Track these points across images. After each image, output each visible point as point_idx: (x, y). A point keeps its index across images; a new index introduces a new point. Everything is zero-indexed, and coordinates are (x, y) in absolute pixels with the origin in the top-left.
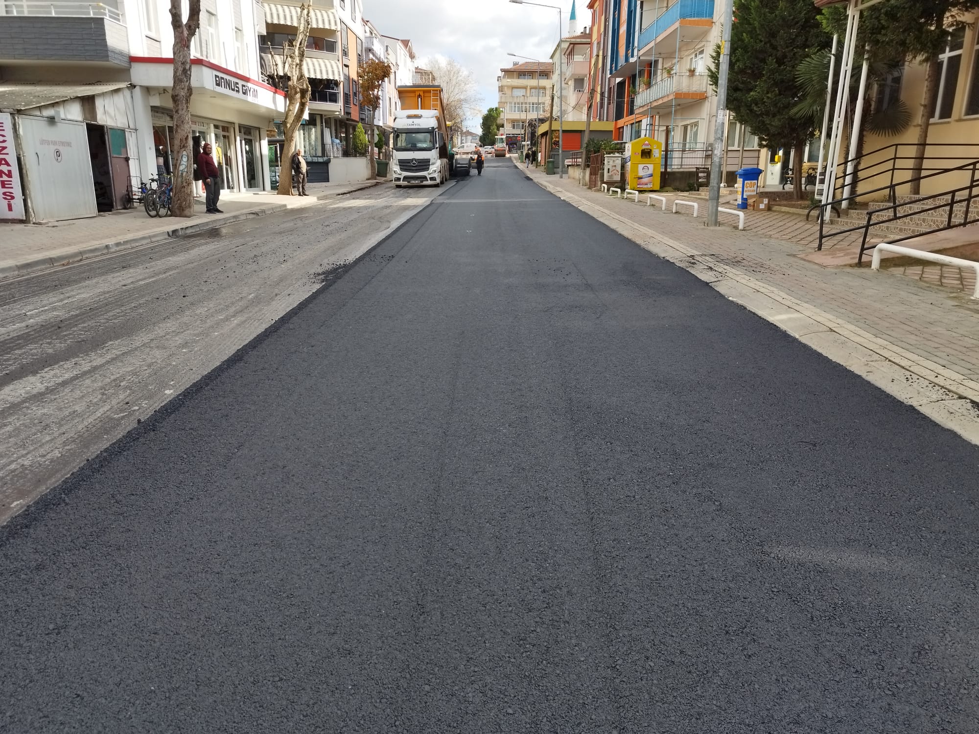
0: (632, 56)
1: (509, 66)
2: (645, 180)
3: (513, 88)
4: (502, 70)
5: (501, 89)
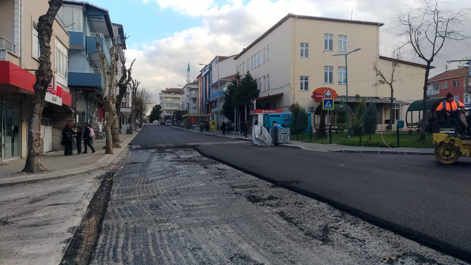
0: (210, 99)
1: (165, 89)
2: (213, 129)
3: (166, 98)
4: (161, 91)
5: (161, 98)
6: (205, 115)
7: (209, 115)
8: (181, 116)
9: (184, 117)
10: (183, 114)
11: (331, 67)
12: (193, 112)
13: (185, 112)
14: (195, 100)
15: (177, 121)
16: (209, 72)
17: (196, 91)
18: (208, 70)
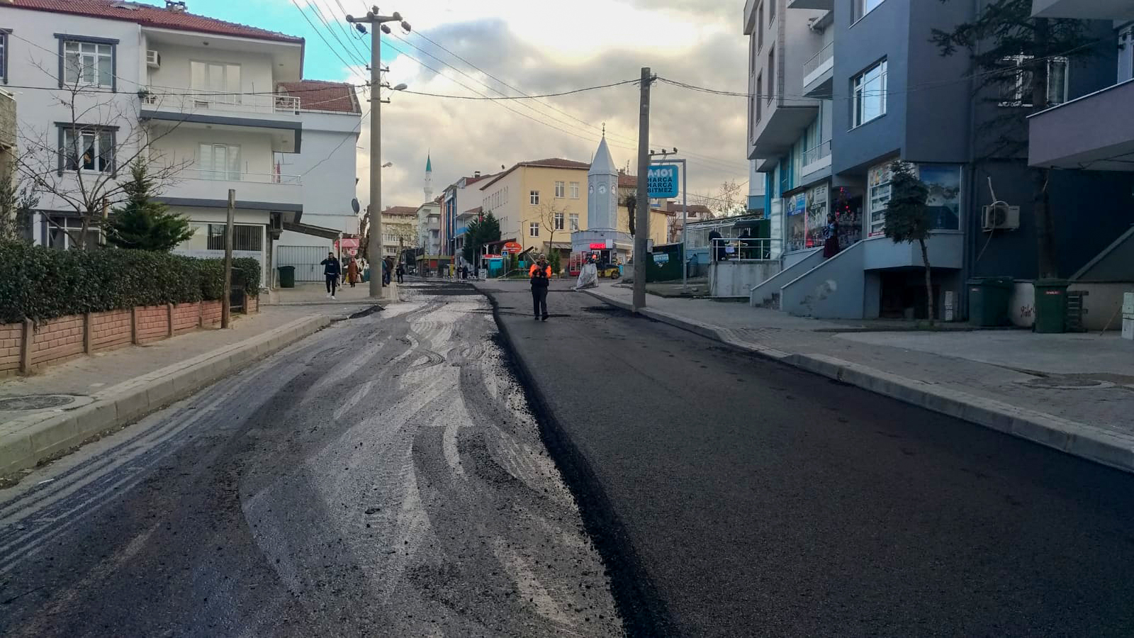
3: (387, 224)
6: (449, 258)
7: (453, 257)
8: (414, 257)
9: (419, 260)
10: (417, 255)
11: (562, 215)
12: (432, 253)
13: (421, 251)
14: (436, 232)
15: (407, 267)
16: (453, 199)
17: (438, 218)
18: (451, 196)
